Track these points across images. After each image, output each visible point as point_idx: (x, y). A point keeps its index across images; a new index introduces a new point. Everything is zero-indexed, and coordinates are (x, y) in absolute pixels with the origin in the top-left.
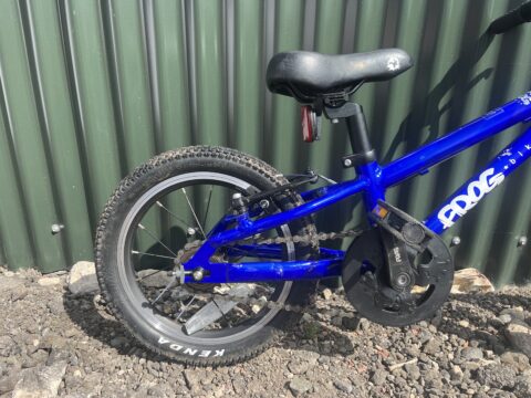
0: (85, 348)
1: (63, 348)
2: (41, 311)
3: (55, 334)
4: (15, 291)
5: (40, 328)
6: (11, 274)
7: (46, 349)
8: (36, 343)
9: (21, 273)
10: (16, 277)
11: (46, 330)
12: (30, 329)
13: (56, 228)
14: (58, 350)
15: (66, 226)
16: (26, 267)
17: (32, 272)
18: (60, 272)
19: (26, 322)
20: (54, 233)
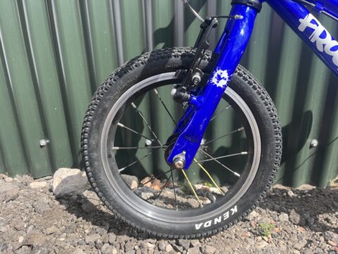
0: (62, 245)
1: (43, 246)
2: (27, 211)
3: (38, 232)
4: (8, 193)
5: (25, 226)
6: (11, 179)
7: (29, 246)
8: (21, 239)
9: (18, 178)
10: (13, 182)
11: (31, 228)
12: (17, 226)
13: (43, 142)
14: (38, 248)
15: (51, 141)
16: (22, 174)
17: (27, 178)
18: (47, 178)
19: (14, 220)
20: (42, 147)
